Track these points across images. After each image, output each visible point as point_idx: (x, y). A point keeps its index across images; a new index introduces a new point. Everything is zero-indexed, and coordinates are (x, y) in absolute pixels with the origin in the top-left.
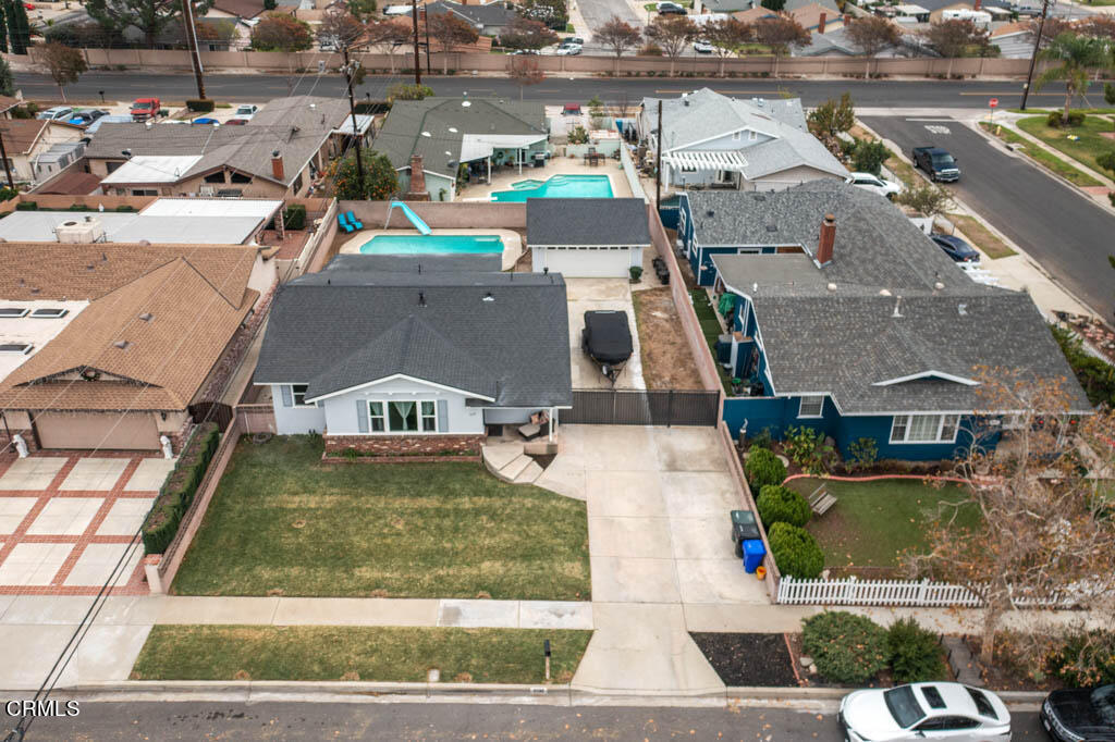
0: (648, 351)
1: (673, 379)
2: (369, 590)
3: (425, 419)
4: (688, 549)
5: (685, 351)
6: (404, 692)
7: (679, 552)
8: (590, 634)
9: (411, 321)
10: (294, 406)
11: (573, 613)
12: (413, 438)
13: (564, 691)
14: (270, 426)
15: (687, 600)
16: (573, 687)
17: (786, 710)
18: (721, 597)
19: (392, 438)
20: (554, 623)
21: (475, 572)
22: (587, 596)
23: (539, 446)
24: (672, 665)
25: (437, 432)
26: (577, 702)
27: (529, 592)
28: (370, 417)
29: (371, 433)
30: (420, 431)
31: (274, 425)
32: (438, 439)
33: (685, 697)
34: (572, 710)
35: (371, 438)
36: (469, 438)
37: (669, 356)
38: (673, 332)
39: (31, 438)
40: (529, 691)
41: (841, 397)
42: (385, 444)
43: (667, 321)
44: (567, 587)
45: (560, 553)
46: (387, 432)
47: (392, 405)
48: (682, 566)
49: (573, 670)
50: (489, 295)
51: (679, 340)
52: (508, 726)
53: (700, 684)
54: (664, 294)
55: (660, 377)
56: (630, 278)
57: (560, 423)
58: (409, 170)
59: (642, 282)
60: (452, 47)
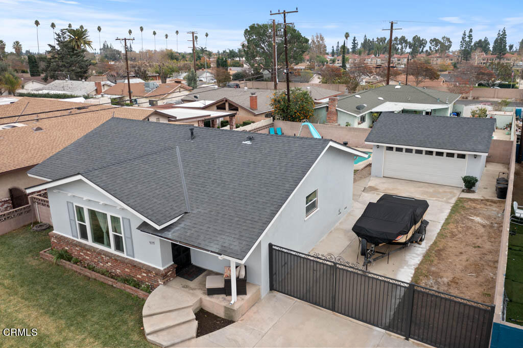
0: (441, 247)
1: (454, 282)
3: (115, 236)
5: (490, 257)
12: (106, 254)
23: (216, 305)
25: (124, 255)
28: (77, 221)
29: (79, 240)
30: (112, 250)
32: (123, 262)
37: (464, 257)
38: (485, 238)
42: (87, 255)
43: (484, 226)
46: (90, 242)
51: (488, 246)
54: (495, 205)
55: (437, 275)
56: (464, 187)
57: (272, 288)
58: (327, 107)
59: (474, 192)
60: (421, 81)
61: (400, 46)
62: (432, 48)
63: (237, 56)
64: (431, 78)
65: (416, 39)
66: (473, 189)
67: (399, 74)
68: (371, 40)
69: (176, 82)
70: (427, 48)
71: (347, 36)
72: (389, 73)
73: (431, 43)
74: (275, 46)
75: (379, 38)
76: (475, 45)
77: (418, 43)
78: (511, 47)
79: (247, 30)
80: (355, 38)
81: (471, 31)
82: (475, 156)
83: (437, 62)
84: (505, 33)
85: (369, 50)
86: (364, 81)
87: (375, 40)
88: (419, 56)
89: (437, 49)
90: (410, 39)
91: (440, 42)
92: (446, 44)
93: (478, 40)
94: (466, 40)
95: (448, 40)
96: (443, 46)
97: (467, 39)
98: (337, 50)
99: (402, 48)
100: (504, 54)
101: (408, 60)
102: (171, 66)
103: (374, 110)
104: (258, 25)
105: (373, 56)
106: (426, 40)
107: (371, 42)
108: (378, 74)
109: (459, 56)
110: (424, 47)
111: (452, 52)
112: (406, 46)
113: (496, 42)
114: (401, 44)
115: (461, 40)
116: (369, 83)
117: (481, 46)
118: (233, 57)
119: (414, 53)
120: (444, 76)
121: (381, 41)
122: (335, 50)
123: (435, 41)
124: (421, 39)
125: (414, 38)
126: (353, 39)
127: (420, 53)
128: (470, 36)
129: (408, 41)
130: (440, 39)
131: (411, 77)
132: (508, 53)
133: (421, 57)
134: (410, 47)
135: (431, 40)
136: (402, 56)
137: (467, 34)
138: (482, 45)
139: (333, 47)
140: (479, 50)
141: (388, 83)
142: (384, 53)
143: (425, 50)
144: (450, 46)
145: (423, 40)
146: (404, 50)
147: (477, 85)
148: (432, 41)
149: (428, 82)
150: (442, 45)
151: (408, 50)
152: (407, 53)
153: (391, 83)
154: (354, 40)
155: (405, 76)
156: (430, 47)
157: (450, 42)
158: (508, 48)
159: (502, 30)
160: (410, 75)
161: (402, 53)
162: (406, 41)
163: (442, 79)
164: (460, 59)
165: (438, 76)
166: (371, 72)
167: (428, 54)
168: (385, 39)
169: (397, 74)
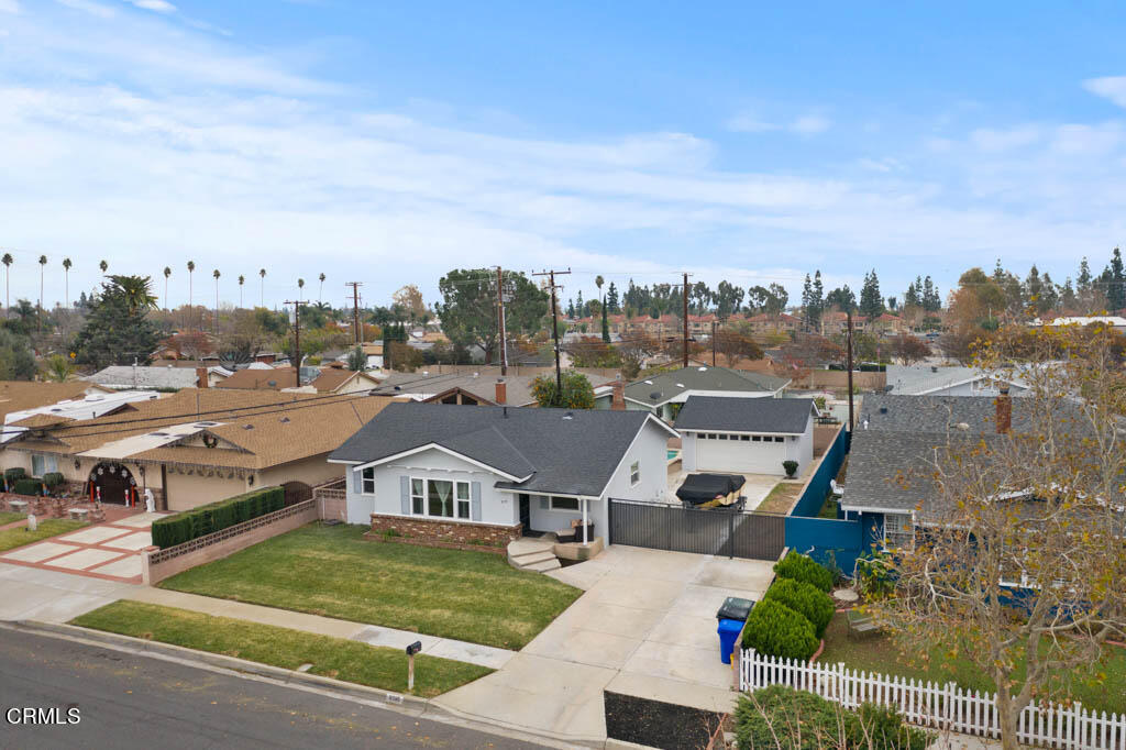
2: (312, 609)
3: (460, 503)
4: (667, 636)
6: (269, 675)
8: (490, 671)
10: (363, 494)
12: (447, 524)
13: (420, 704)
14: (343, 514)
15: (628, 670)
16: (432, 702)
18: (673, 674)
19: (428, 522)
20: (460, 657)
21: (419, 613)
22: (517, 648)
23: (570, 548)
24: (561, 711)
26: (426, 716)
27: (457, 634)
28: (411, 496)
29: (412, 515)
30: (456, 518)
31: (346, 513)
32: (471, 526)
33: (553, 739)
34: (415, 719)
35: (409, 520)
36: (500, 529)
39: (159, 496)
40: (385, 696)
42: (422, 529)
44: (501, 636)
46: (426, 515)
47: (432, 484)
48: (647, 646)
49: (445, 690)
53: (579, 732)
56: (786, 475)
57: (611, 542)
58: (611, 396)
59: (795, 478)
60: (737, 361)
61: (696, 300)
62: (755, 303)
63: (391, 320)
64: (751, 358)
65: (724, 287)
66: (794, 476)
67: (703, 351)
68: (643, 288)
69: (333, 367)
70: (745, 303)
71: (600, 281)
72: (685, 350)
73: (752, 295)
74: (501, 308)
75: (658, 284)
76: (829, 297)
77: (728, 295)
78: (893, 302)
79: (443, 279)
80: (612, 284)
81: (818, 274)
82: (793, 438)
83: (763, 330)
84: (875, 278)
85: (641, 307)
86: (645, 362)
87: (651, 288)
88: (732, 317)
89: (763, 304)
90: (714, 288)
91: (767, 293)
92: (779, 297)
93: (834, 290)
94: (812, 291)
95: (781, 289)
96: (773, 301)
97: (813, 289)
98: (579, 306)
99: (701, 303)
100: (879, 315)
101: (714, 324)
102: (312, 341)
103: (674, 400)
104: (463, 271)
105: (649, 318)
106: (743, 288)
107: (642, 291)
108: (666, 352)
109: (803, 318)
110: (740, 301)
111: (790, 310)
112: (709, 300)
113: (863, 293)
114: (699, 296)
115: (804, 290)
116: (651, 366)
117: (840, 300)
118: (385, 320)
119: (723, 313)
120: (773, 353)
121: (662, 290)
122: (575, 306)
123: (758, 291)
124: (734, 287)
125: (721, 286)
126: (609, 286)
127: (734, 313)
128: (818, 284)
129: (711, 290)
130: (767, 288)
131: (720, 355)
132: (887, 312)
133: (738, 321)
134: (715, 302)
135: (751, 289)
136: (703, 318)
137: (813, 280)
138: (841, 298)
139: (570, 301)
140: (835, 307)
141: (686, 364)
142: (668, 313)
143: (742, 305)
144: (785, 300)
145: (737, 289)
146: (705, 304)
147: (827, 368)
148: (754, 290)
149: (746, 363)
150: (772, 298)
151: (712, 306)
152: (711, 312)
153: (689, 364)
154: (612, 289)
155: (711, 355)
156: (751, 302)
157: (785, 293)
158: (887, 304)
159: (870, 273)
160: (719, 352)
161: (702, 312)
162: (706, 291)
163: (769, 357)
164: (804, 323)
165: (762, 353)
166: (657, 349)
167: (749, 313)
168: (669, 288)
169: (698, 349)
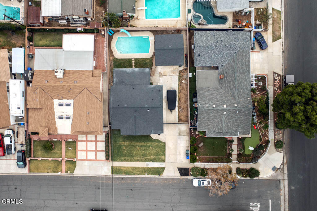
1: (183, 108)
2: (136, 161)
4: (180, 153)
5: (187, 97)
6: (143, 176)
7: (178, 153)
8: (165, 168)
9: (135, 116)
11: (163, 164)
15: (178, 162)
17: (187, 178)
18: (183, 162)
20: (160, 166)
21: (150, 158)
22: (165, 162)
24: (175, 172)
26: (163, 177)
27: (157, 161)
34: (162, 178)
37: (183, 99)
38: (186, 89)
41: (208, 132)
43: (185, 84)
44: (162, 160)
45: (161, 154)
48: (178, 156)
49: (162, 174)
50: (148, 110)
51: (186, 93)
52: (155, 181)
53: (177, 175)
54: (186, 71)
55: (181, 107)
